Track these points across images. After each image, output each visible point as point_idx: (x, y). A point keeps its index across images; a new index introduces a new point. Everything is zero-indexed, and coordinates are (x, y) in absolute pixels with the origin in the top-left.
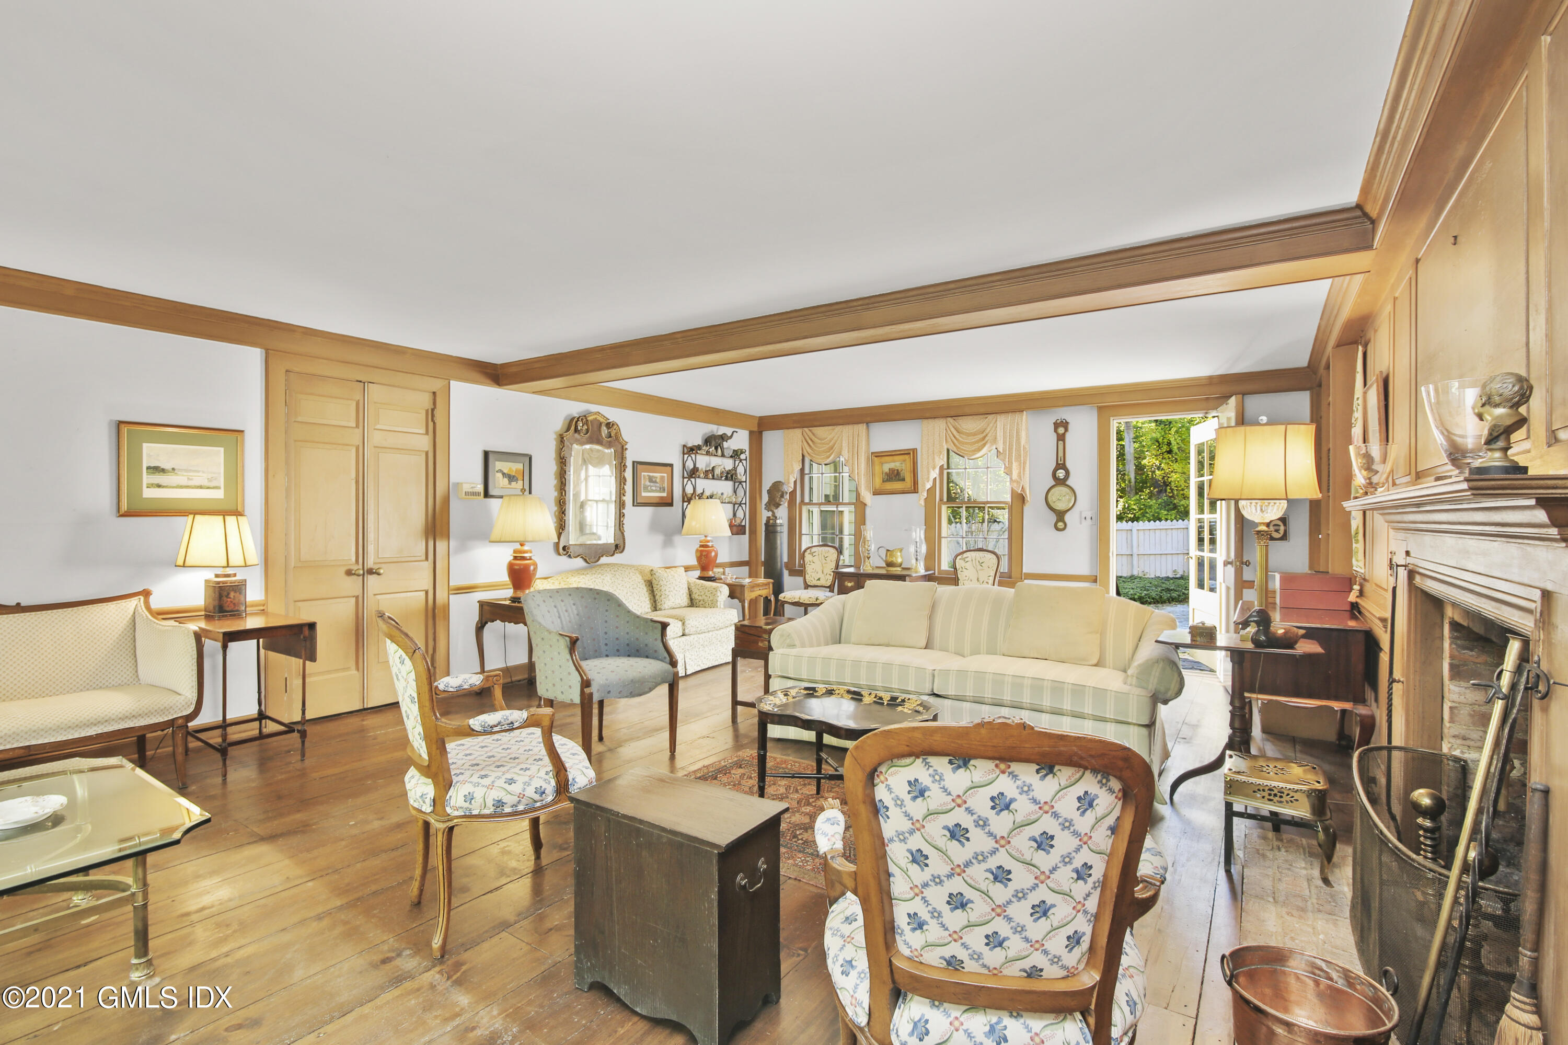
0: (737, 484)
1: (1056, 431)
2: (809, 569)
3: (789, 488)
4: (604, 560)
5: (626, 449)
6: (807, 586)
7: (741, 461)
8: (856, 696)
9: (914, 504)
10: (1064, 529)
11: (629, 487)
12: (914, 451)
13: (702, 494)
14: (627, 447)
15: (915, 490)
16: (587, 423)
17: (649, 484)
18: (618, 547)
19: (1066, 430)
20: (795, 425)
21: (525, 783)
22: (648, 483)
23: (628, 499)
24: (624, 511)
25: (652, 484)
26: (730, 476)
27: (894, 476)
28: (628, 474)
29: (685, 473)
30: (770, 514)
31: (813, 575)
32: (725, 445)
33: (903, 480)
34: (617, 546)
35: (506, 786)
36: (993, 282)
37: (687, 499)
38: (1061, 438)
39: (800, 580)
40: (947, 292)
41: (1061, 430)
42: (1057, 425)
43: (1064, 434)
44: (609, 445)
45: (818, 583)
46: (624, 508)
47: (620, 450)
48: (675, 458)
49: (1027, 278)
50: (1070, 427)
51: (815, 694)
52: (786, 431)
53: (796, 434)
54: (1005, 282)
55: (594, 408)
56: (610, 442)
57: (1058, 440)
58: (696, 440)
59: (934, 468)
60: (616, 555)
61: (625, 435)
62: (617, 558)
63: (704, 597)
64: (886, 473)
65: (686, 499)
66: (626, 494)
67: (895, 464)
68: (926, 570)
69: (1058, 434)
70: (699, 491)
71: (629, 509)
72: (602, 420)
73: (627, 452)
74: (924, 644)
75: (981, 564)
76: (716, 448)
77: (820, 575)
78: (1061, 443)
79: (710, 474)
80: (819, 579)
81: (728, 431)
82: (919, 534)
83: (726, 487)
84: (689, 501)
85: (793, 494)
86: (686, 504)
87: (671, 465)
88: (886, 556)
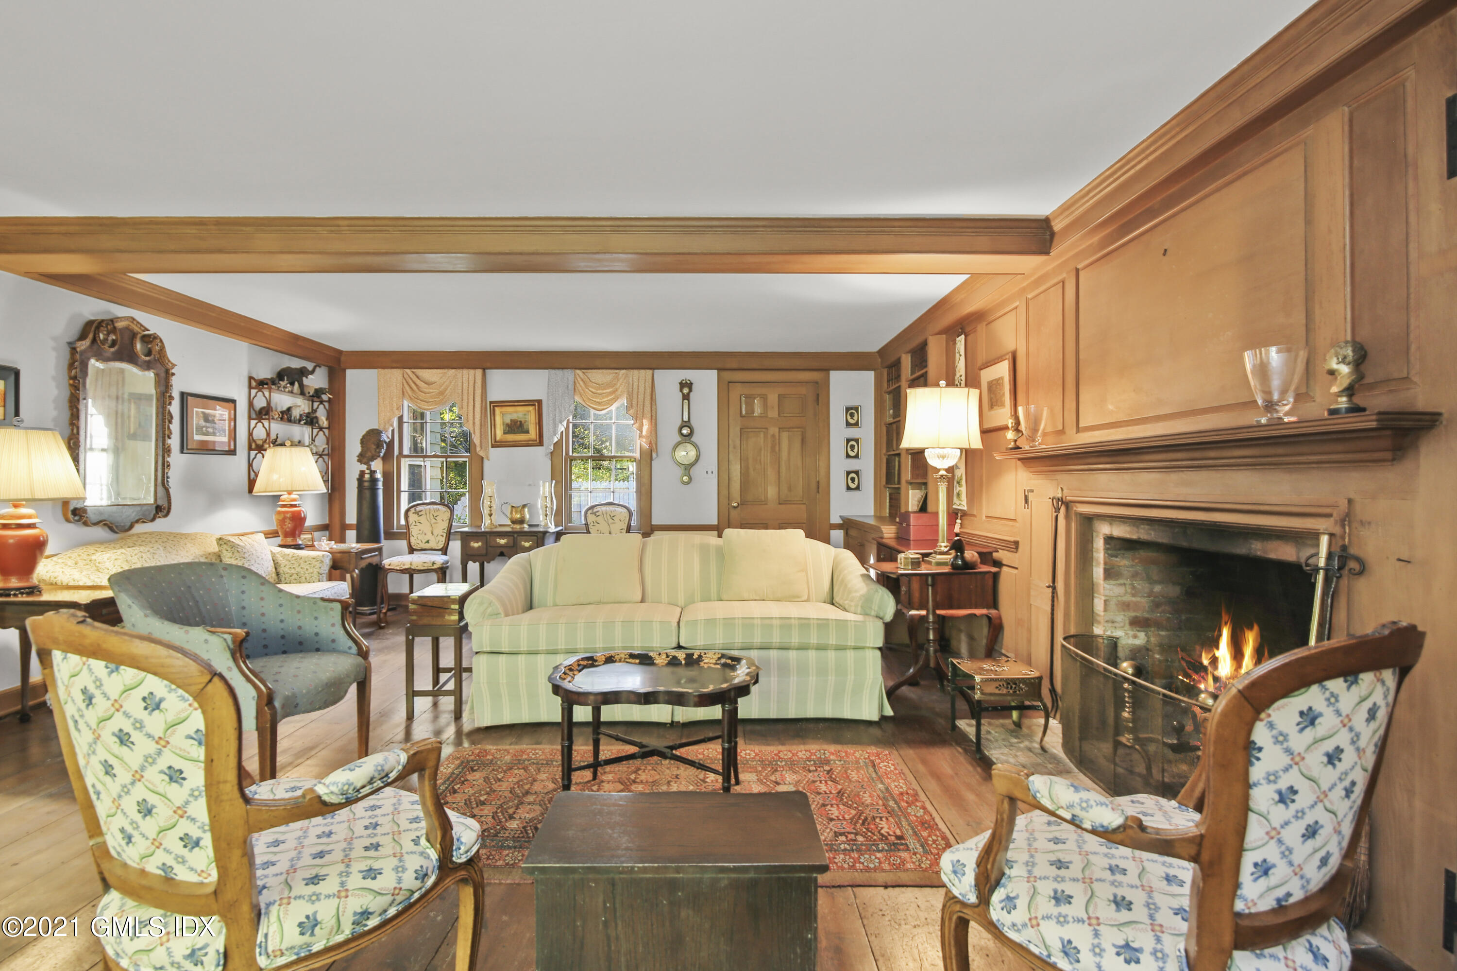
0: (315, 431)
1: (681, 391)
2: (414, 531)
3: (385, 437)
4: (139, 528)
5: (173, 374)
6: (412, 550)
7: (322, 402)
8: (644, 660)
9: (539, 456)
10: (688, 483)
11: (175, 427)
12: (540, 402)
13: (276, 440)
14: (173, 371)
15: (541, 443)
16: (114, 330)
17: (204, 424)
18: (161, 510)
19: (690, 390)
20: (394, 365)
21: (396, 869)
22: (202, 423)
23: (174, 442)
24: (168, 459)
25: (208, 425)
26: (310, 420)
27: (516, 427)
28: (175, 408)
29: (252, 412)
30: (364, 467)
31: (420, 537)
32: (305, 381)
33: (527, 432)
34: (158, 509)
35: (369, 883)
36: (758, 226)
37: (257, 447)
38: (686, 397)
39: (403, 544)
40: (709, 229)
41: (686, 391)
42: (682, 385)
43: (688, 394)
44: (147, 366)
45: (427, 546)
46: (169, 456)
47: (163, 375)
48: (240, 393)
49: (790, 229)
50: (694, 387)
51: (596, 664)
52: (382, 371)
53: (395, 376)
54: (769, 229)
55: (120, 311)
56: (149, 362)
57: (684, 399)
58: (265, 373)
59: (561, 422)
60: (158, 520)
61: (172, 354)
62: (160, 525)
63: (298, 570)
64: (507, 425)
65: (253, 446)
66: (172, 436)
67: (518, 413)
68: (556, 526)
69: (683, 394)
70: (273, 436)
71: (177, 459)
72: (136, 329)
73: (174, 378)
74: (639, 598)
75: (612, 517)
76: (292, 384)
77: (429, 536)
78: (686, 401)
79: (286, 416)
80: (428, 542)
81: (310, 366)
82: (546, 488)
83: (303, 432)
84: (260, 449)
85: (390, 444)
86: (253, 453)
87: (234, 402)
88: (511, 513)
